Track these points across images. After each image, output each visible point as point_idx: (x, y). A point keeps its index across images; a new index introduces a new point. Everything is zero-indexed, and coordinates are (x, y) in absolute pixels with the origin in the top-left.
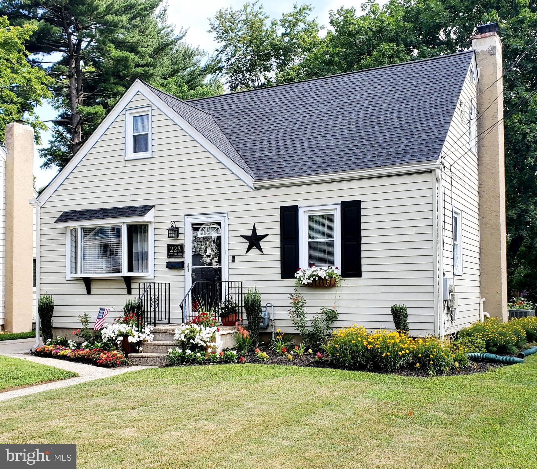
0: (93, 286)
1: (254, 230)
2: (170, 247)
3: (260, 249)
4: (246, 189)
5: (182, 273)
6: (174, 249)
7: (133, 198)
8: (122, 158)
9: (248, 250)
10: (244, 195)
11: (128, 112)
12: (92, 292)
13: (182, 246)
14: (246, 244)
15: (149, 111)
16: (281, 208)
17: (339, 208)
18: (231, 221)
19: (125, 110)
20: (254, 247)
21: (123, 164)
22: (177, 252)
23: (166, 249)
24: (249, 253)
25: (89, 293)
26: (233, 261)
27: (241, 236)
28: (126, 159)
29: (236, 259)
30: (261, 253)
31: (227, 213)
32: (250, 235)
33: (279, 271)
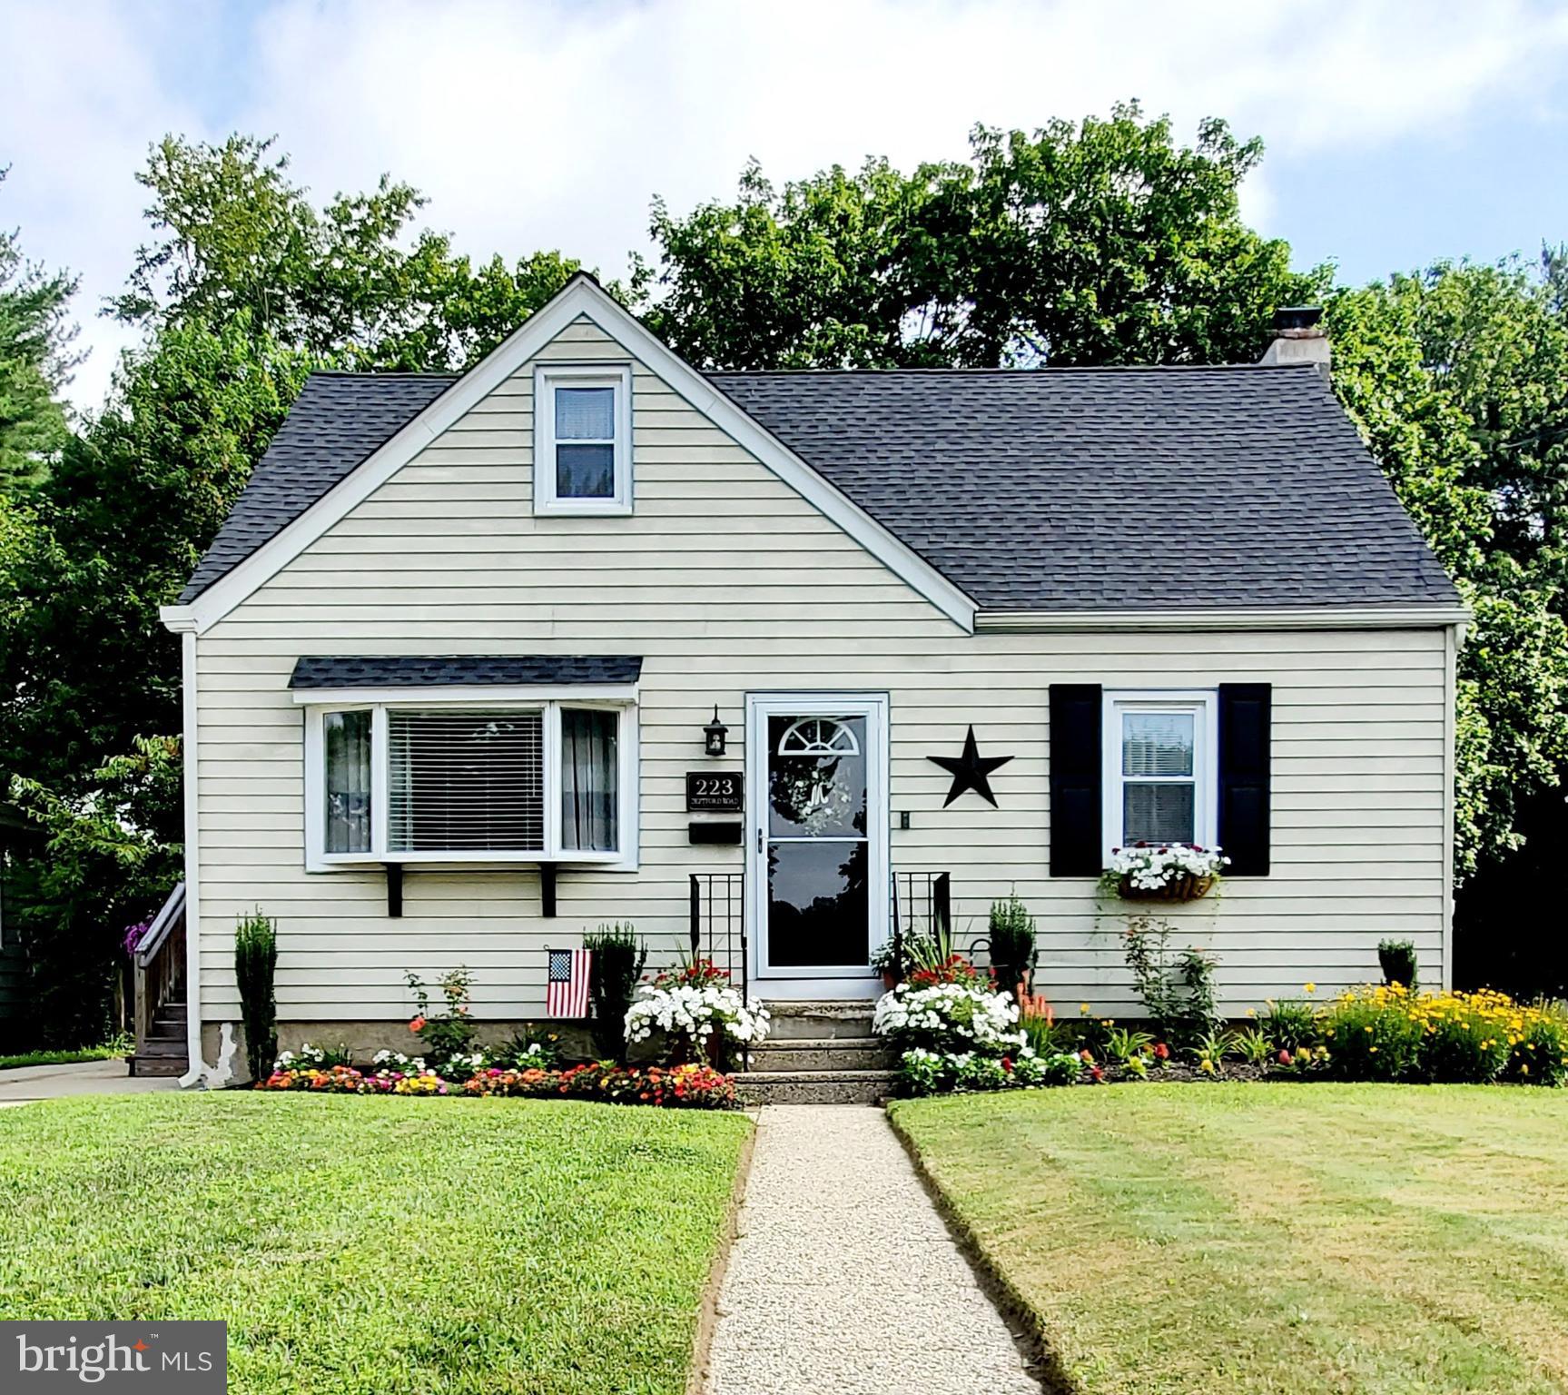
0: (408, 892)
1: (970, 743)
2: (693, 780)
3: (988, 794)
4: (948, 630)
5: (735, 855)
6: (709, 788)
7: (563, 630)
8: (525, 510)
9: (952, 796)
10: (942, 647)
11: (542, 372)
12: (408, 908)
13: (737, 779)
14: (946, 781)
15: (620, 377)
16: (1054, 690)
17: (1212, 700)
18: (897, 716)
19: (532, 364)
20: (970, 790)
21: (530, 527)
22: (722, 796)
23: (681, 787)
24: (953, 806)
25: (395, 910)
26: (905, 825)
27: (929, 758)
28: (537, 513)
29: (914, 821)
30: (990, 806)
31: (887, 692)
32: (959, 755)
33: (1044, 855)
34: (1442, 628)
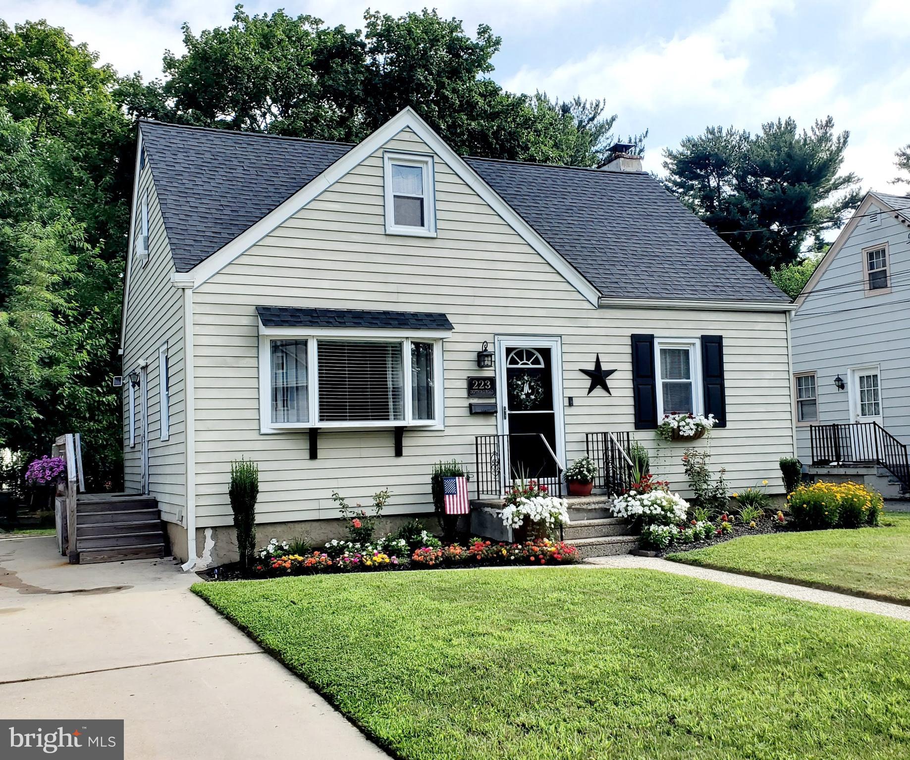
0: (321, 444)
1: (598, 363)
2: (471, 382)
3: (606, 389)
4: (586, 305)
5: (492, 421)
6: (479, 385)
7: (403, 298)
8: (380, 230)
9: (591, 390)
10: (584, 314)
11: (387, 155)
12: (320, 453)
13: (492, 380)
14: (588, 383)
15: (427, 163)
16: (633, 337)
17: (698, 343)
18: (566, 348)
19: (382, 150)
20: (599, 386)
21: (384, 240)
22: (485, 389)
23: (464, 385)
24: (591, 394)
25: (313, 455)
26: (571, 404)
27: (582, 371)
28: (388, 232)
29: (575, 402)
30: (607, 394)
31: (560, 336)
32: (593, 369)
33: (632, 419)
34: (784, 312)
